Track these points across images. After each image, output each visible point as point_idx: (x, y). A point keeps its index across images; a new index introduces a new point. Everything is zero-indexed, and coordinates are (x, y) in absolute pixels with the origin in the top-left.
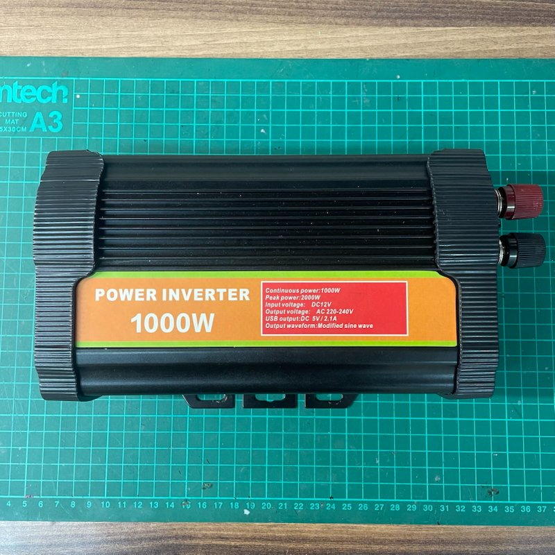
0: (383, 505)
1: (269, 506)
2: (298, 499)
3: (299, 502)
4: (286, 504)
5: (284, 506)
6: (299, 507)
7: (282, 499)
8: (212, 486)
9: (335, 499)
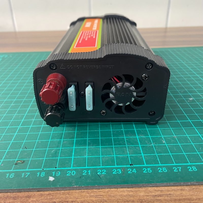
0: (180, 168)
1: (74, 173)
2: (101, 167)
3: (101, 169)
4: (89, 171)
5: (87, 173)
6: (102, 173)
7: (87, 167)
8: (24, 162)
9: (135, 166)
